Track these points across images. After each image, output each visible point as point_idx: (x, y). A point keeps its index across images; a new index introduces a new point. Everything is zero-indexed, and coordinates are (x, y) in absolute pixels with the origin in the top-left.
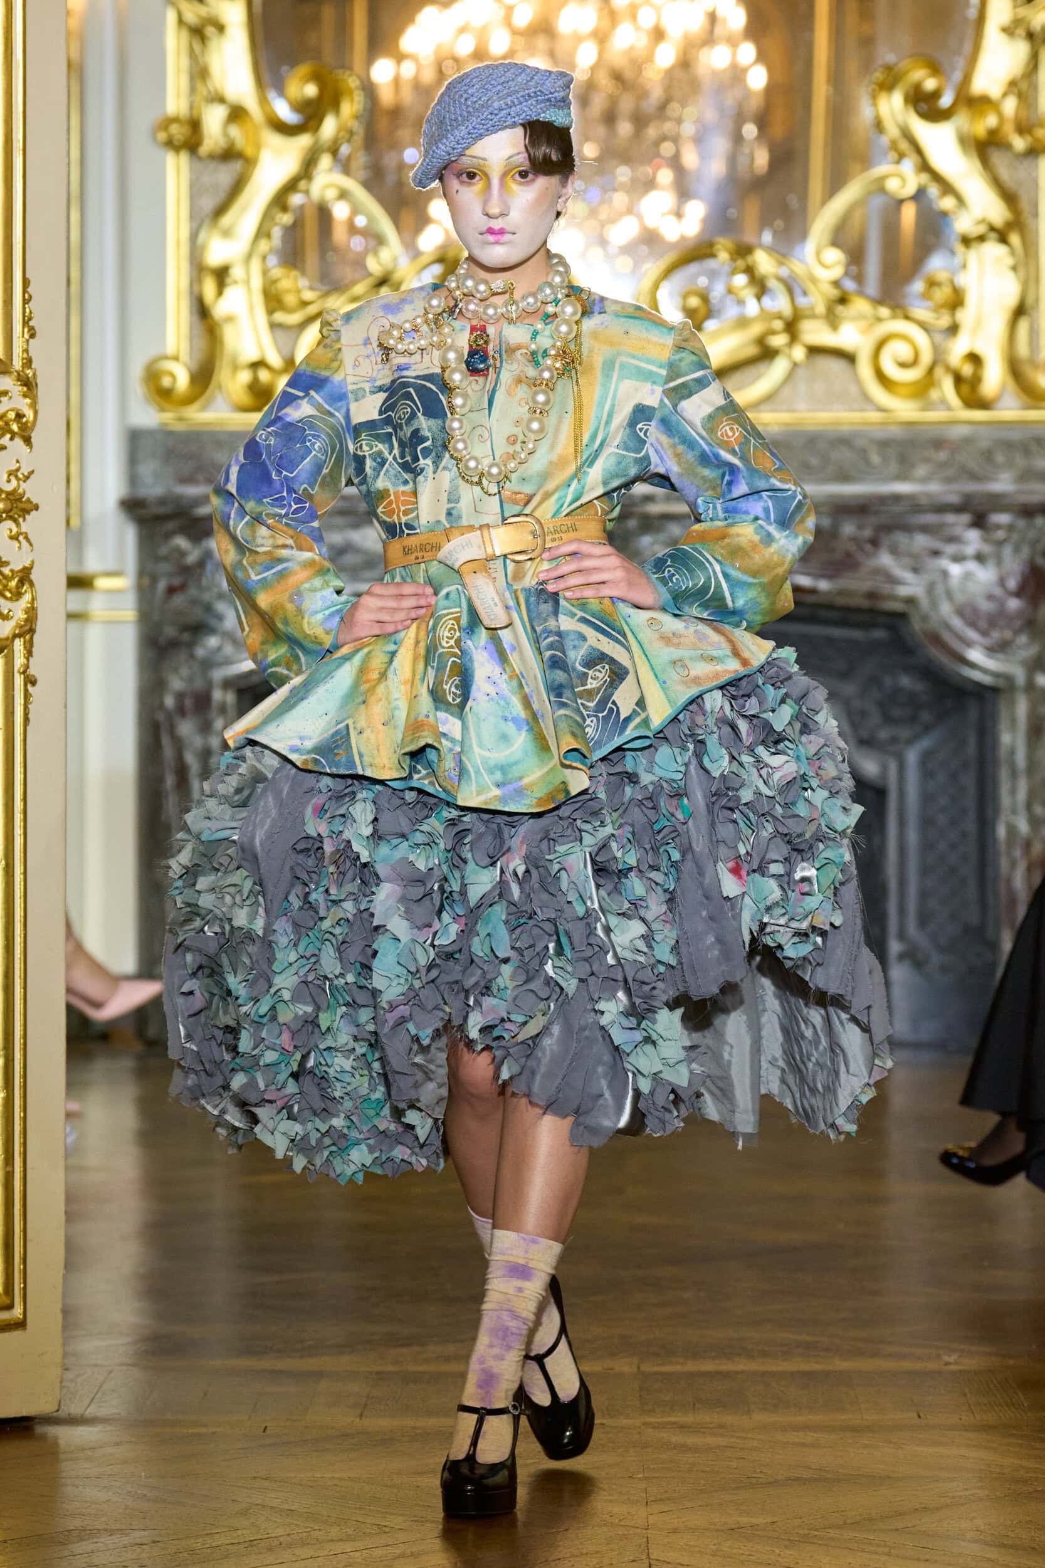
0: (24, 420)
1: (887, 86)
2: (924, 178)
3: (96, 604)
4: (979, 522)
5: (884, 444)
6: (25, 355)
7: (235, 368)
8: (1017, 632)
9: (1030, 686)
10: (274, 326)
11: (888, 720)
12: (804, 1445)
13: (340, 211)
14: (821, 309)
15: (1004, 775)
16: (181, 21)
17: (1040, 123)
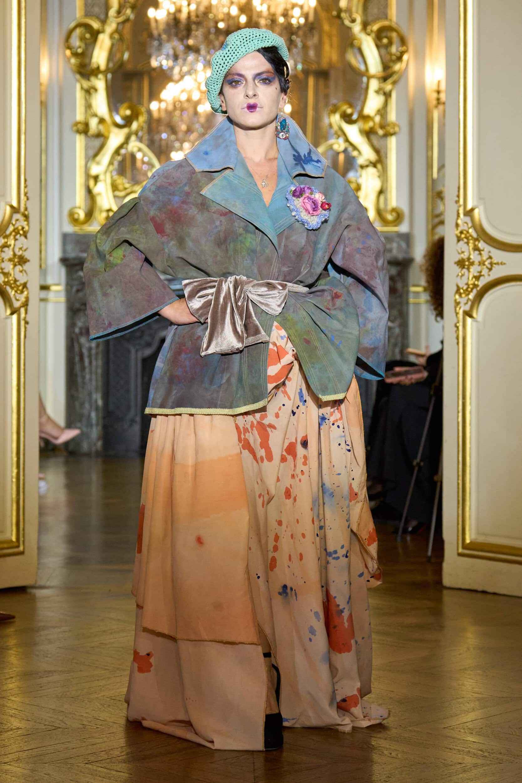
0: (25, 229)
1: (334, 112)
2: (347, 144)
3: (51, 296)
6: (25, 206)
7: (101, 211)
10: (115, 197)
13: (139, 156)
16: (82, 88)
17: (388, 125)
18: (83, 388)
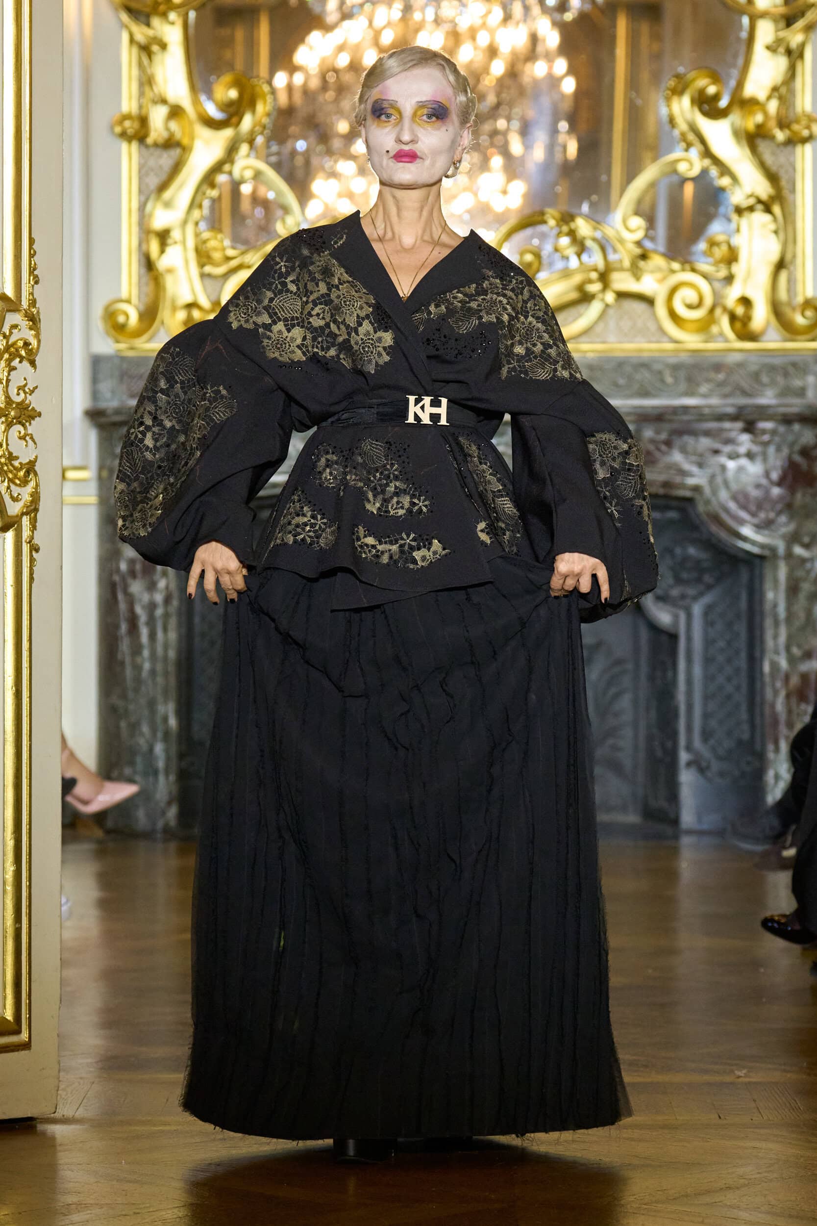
0: (30, 347)
1: (678, 92)
2: (707, 162)
3: (68, 491)
4: (750, 428)
5: (676, 368)
6: (31, 297)
7: (174, 309)
8: (779, 513)
9: (789, 555)
10: (203, 276)
11: (679, 581)
12: (632, 1140)
13: (248, 188)
14: (627, 263)
15: (768, 623)
16: (132, 40)
17: (797, 121)
18: (136, 690)
